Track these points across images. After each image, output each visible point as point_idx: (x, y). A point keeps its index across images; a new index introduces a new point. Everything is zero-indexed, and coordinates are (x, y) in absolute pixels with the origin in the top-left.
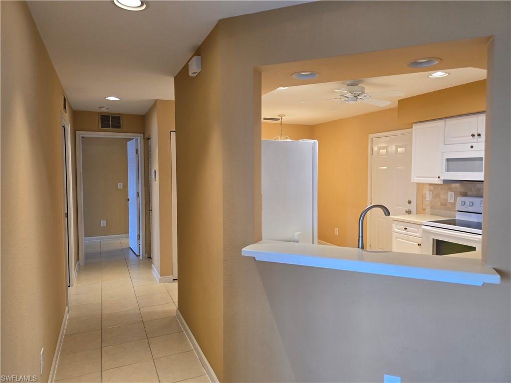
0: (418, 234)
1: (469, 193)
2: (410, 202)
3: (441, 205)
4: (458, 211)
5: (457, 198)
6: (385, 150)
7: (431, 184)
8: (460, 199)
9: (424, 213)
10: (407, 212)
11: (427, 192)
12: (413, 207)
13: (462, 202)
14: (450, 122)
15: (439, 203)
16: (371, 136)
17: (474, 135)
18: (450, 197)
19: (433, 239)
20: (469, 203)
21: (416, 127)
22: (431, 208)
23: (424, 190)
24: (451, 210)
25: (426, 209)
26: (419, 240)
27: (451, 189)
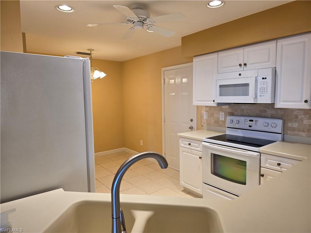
0: (199, 149)
1: (235, 113)
2: (192, 120)
3: (214, 123)
4: (228, 127)
5: (226, 117)
6: (174, 80)
7: (207, 107)
8: (229, 118)
9: (203, 129)
10: (190, 128)
11: (205, 113)
12: (194, 124)
13: (231, 120)
14: (221, 54)
15: (213, 121)
16: (163, 69)
17: (241, 65)
18: (221, 116)
19: (211, 153)
20: (236, 121)
21: (195, 60)
22: (207, 125)
23: (202, 111)
24: (221, 127)
25: (204, 126)
26: (200, 154)
27: (221, 110)
